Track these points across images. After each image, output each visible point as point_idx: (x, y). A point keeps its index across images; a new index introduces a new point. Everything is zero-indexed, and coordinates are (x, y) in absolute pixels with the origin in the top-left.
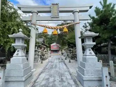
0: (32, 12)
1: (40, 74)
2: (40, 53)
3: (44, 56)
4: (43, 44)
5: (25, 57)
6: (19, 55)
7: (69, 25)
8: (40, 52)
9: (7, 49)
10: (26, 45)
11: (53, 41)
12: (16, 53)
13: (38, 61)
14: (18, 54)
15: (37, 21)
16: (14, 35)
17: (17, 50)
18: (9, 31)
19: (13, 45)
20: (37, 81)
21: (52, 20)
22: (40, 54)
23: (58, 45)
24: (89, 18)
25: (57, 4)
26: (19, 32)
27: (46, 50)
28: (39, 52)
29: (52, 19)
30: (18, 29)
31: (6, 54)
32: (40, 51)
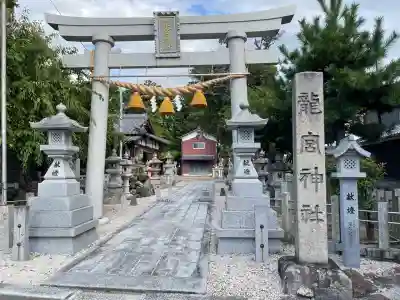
0: (94, 39)
1: (119, 231)
2: (129, 170)
3: (143, 181)
4: (144, 137)
5: (75, 181)
6: (59, 175)
7: (210, 82)
8: (132, 168)
9: (25, 159)
10: (77, 149)
11: (191, 120)
12: (51, 169)
13: (123, 198)
14: (57, 172)
15: (110, 68)
16: (44, 122)
17: (54, 163)
18: (27, 108)
19: (43, 147)
20: (109, 243)
21: (158, 64)
22: (129, 173)
23: (212, 138)
24: (282, 57)
25: (172, 14)
26: (57, 112)
27: (155, 159)
28: (125, 167)
29: (160, 63)
30: (55, 105)
31: (24, 171)
32: (130, 162)
